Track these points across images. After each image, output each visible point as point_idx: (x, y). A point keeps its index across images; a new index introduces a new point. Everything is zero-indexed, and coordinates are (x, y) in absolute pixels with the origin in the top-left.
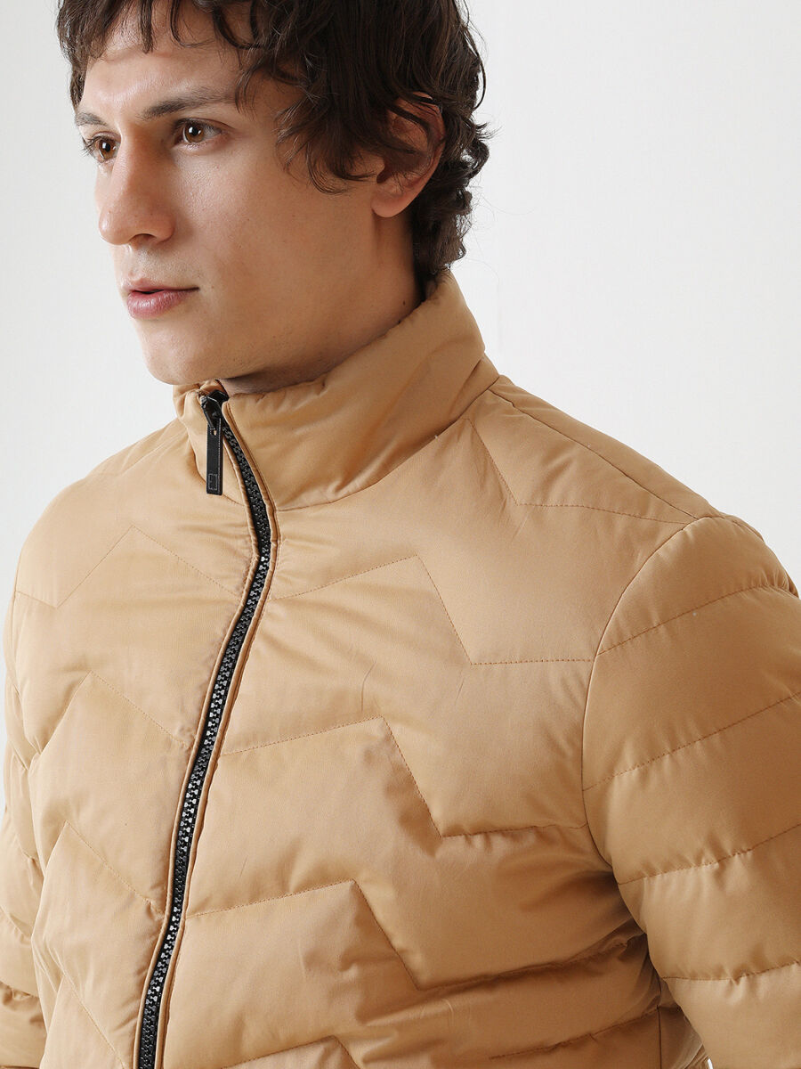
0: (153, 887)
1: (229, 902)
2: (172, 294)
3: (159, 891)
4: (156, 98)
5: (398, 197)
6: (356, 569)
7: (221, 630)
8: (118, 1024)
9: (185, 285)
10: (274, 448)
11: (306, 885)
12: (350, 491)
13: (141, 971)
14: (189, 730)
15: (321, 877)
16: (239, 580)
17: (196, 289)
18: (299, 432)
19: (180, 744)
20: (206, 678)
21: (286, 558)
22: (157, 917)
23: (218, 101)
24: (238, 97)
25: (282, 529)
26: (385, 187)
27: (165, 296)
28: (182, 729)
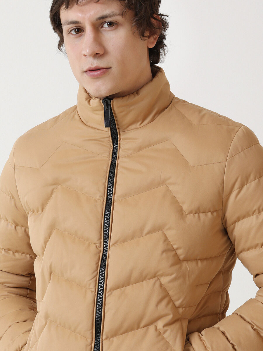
0: (98, 240)
1: (124, 241)
2: (105, 70)
3: (99, 241)
4: (100, 15)
5: (153, 43)
6: (149, 145)
7: (106, 168)
8: (91, 278)
9: (108, 67)
10: (123, 113)
11: (149, 233)
12: (144, 125)
13: (97, 263)
14: (102, 196)
15: (153, 231)
16: (108, 153)
17: (110, 68)
18: (131, 108)
19: (100, 201)
20: (104, 181)
21: (124, 146)
22: (99, 249)
23: (117, 15)
24: (122, 14)
25: (122, 137)
26: (149, 40)
27: (103, 70)
28: (100, 196)
